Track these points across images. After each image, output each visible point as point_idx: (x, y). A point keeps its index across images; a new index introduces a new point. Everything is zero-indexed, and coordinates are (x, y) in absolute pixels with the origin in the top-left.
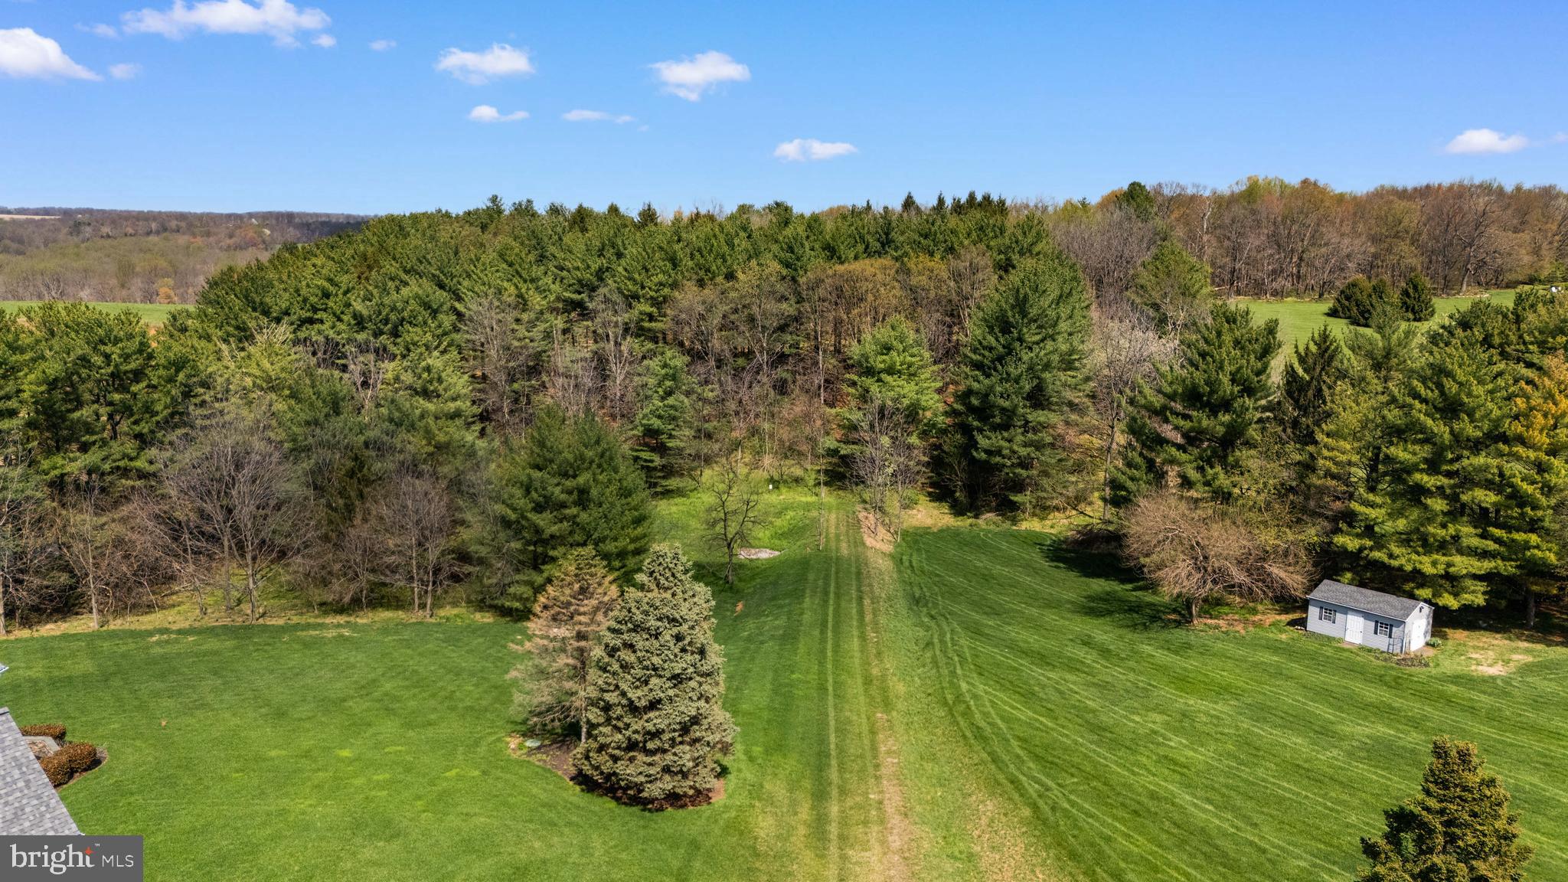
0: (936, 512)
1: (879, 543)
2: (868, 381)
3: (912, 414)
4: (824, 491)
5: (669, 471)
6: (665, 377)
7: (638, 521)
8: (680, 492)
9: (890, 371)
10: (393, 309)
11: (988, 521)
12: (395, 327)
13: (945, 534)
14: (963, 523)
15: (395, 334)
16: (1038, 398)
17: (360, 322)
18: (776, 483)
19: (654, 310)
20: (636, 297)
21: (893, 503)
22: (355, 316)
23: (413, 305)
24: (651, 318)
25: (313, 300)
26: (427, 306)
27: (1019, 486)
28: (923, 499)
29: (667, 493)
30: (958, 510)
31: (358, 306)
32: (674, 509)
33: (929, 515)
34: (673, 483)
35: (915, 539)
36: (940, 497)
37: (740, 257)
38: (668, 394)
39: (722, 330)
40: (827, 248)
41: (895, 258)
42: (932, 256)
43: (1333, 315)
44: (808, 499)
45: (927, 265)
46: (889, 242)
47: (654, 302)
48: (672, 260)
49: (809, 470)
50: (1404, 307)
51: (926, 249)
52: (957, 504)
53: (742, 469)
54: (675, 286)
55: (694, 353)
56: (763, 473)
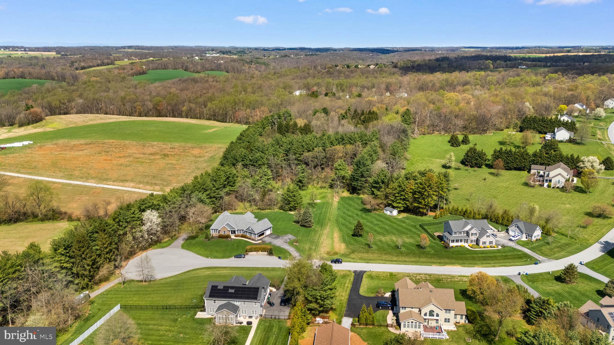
1: (336, 199)
2: (337, 171)
3: (343, 178)
4: (329, 189)
5: (303, 186)
6: (302, 170)
7: (301, 199)
8: (305, 190)
9: (340, 169)
10: (256, 158)
11: (355, 195)
12: (256, 161)
13: (348, 197)
14: (351, 196)
16: (362, 176)
17: (251, 161)
18: (321, 188)
20: (296, 153)
21: (340, 192)
23: (259, 157)
24: (299, 157)
26: (261, 157)
27: (360, 190)
28: (346, 191)
29: (303, 190)
30: (351, 193)
31: (250, 158)
33: (346, 194)
34: (304, 188)
35: (343, 199)
36: (348, 191)
37: (315, 145)
38: (303, 173)
39: (312, 161)
40: (331, 142)
41: (344, 144)
42: (351, 144)
43: (449, 142)
44: (327, 191)
45: (349, 146)
46: (343, 139)
47: (300, 154)
48: (303, 146)
49: (327, 185)
50: (463, 141)
51: (350, 142)
52: (350, 192)
53: (315, 185)
54: (303, 151)
55: (307, 164)
56: (319, 186)
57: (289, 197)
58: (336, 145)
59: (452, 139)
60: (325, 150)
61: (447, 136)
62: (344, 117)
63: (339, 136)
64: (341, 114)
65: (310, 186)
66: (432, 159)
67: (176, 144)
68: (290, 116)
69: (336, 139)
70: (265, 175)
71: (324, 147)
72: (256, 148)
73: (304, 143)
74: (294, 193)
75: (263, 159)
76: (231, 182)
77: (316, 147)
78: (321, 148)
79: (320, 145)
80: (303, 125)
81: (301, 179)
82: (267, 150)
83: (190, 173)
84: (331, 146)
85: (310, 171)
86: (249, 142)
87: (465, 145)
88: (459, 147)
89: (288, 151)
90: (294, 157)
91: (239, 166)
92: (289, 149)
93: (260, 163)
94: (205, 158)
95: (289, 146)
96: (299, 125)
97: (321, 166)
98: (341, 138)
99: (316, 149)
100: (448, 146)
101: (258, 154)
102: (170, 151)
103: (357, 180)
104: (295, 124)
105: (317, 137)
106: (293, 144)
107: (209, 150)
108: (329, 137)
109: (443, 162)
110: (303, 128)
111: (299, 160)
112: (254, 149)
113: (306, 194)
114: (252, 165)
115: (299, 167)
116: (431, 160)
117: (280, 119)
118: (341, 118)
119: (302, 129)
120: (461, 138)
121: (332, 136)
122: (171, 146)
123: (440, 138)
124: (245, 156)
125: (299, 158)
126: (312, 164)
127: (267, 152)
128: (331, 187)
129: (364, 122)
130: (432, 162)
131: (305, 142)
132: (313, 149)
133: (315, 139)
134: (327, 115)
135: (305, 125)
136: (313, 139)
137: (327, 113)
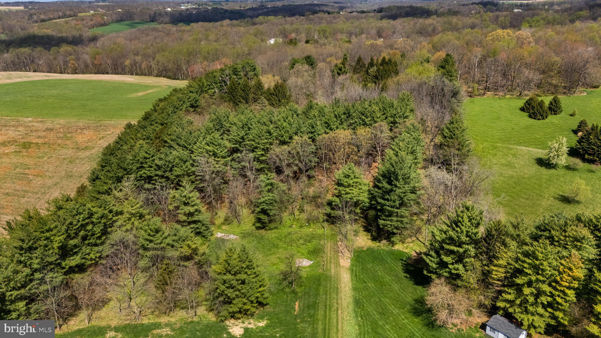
0: (366, 238)
1: (346, 262)
2: (341, 188)
3: (356, 204)
4: (326, 224)
5: (270, 221)
6: (268, 184)
8: (276, 228)
9: (349, 186)
10: (170, 161)
11: (383, 245)
12: (171, 168)
13: (370, 250)
14: (374, 245)
15: (171, 170)
16: (403, 205)
17: (159, 167)
18: (309, 221)
19: (263, 153)
20: (256, 148)
21: (351, 236)
22: (157, 165)
23: (177, 160)
24: (262, 155)
25: (141, 160)
26: (182, 160)
27: (394, 234)
30: (374, 239)
31: (157, 162)
32: (273, 235)
33: (364, 240)
34: (272, 225)
37: (294, 130)
38: (269, 191)
39: (289, 165)
40: (326, 123)
41: (351, 124)
42: (365, 124)
43: (522, 109)
44: (320, 231)
45: (362, 132)
46: (348, 115)
47: (263, 149)
48: (269, 132)
49: (321, 213)
51: (363, 121)
52: (372, 235)
53: (297, 213)
54: (271, 144)
55: (279, 171)
56: (304, 216)
58: (337, 128)
59: (529, 105)
60: (314, 140)
62: (340, 70)
63: (341, 110)
64: (336, 66)
65: (285, 216)
66: (512, 146)
67: (62, 121)
68: (255, 69)
69: (336, 116)
70: (186, 204)
71: (312, 133)
72: (173, 138)
73: (272, 126)
75: (185, 162)
77: (296, 134)
78: (306, 137)
79: (304, 129)
80: (273, 84)
81: (266, 207)
82: (195, 143)
83: (49, 187)
84: (328, 131)
85: (283, 187)
86: (162, 125)
87: (555, 116)
88: (547, 120)
89: (241, 142)
90: (251, 155)
92: (242, 138)
93: (178, 171)
94: (93, 151)
95: (242, 133)
96: (266, 86)
97: (307, 171)
98: (345, 114)
99: (296, 137)
100: (524, 119)
101: (174, 153)
102: (39, 137)
103: (390, 214)
104: (259, 86)
105: (299, 112)
106: (249, 129)
107: (110, 133)
108: (321, 112)
109: (541, 153)
110: (272, 91)
111: (261, 162)
112: (169, 141)
113: (278, 238)
114: (162, 177)
115: (262, 177)
116: (511, 149)
117: (236, 75)
118: (336, 71)
119: (271, 94)
120: (547, 100)
121: (326, 110)
122: (50, 126)
124: (146, 158)
125: (264, 158)
126: (288, 172)
127: (195, 147)
128: (331, 219)
129: (376, 77)
130: (512, 152)
131: (275, 123)
132: (291, 138)
133: (295, 116)
134: (313, 68)
135: (276, 87)
136: (290, 118)
137: (312, 65)
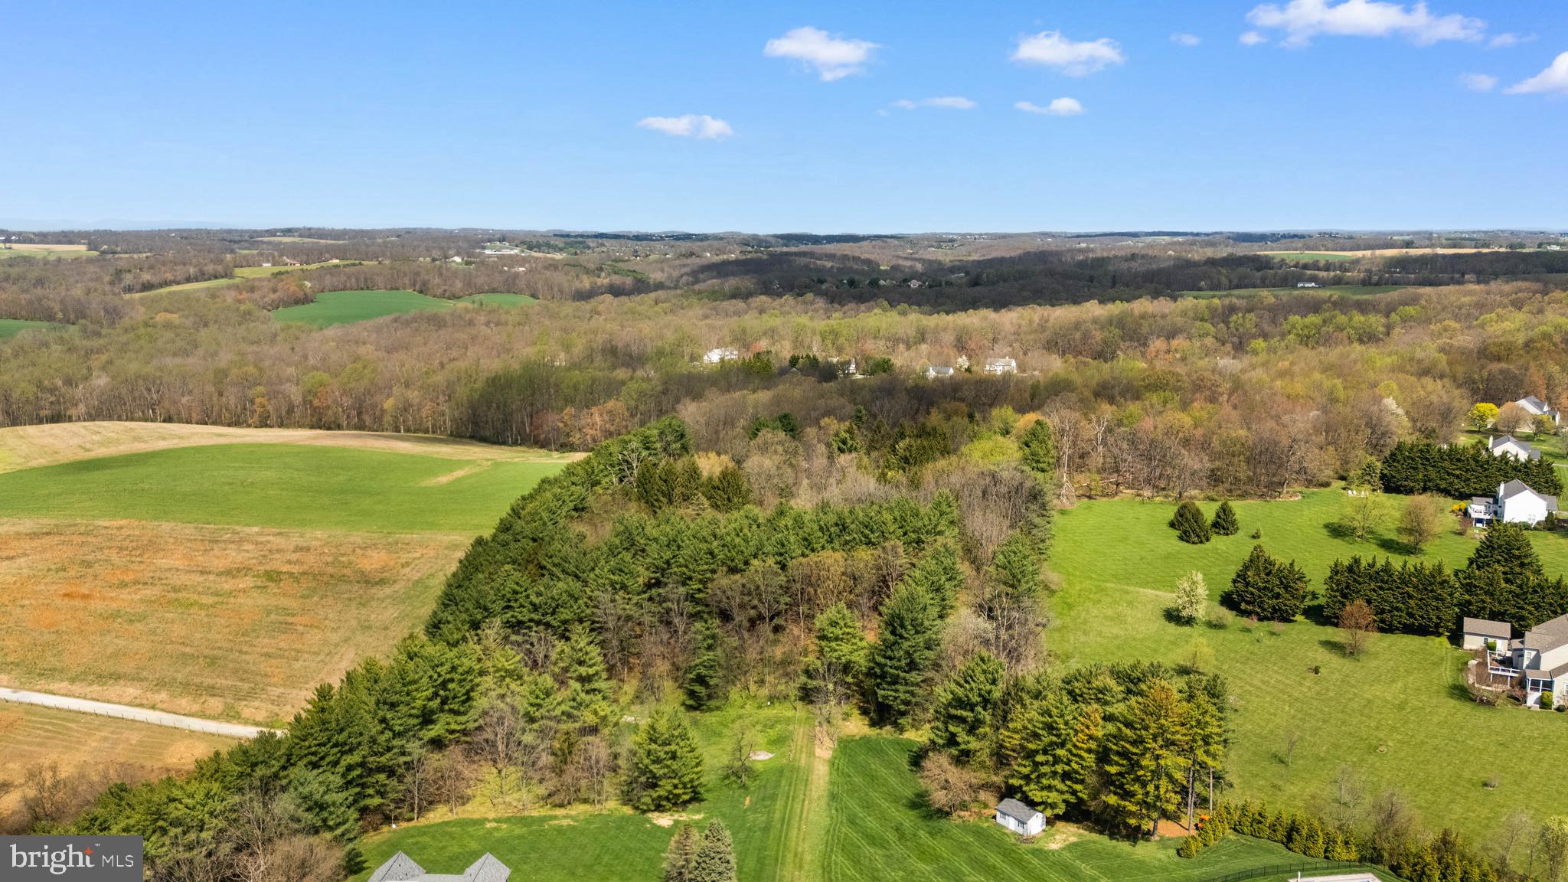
0: (860, 723)
1: (825, 751)
2: (823, 643)
3: (847, 668)
4: (799, 705)
5: (710, 697)
6: (708, 637)
7: (698, 764)
8: (718, 708)
9: (837, 639)
10: (553, 598)
11: (887, 732)
12: (554, 610)
13: (865, 741)
14: (873, 732)
15: (553, 613)
16: (912, 666)
17: (535, 608)
18: (773, 699)
19: (701, 586)
20: (690, 578)
21: (837, 718)
22: (531, 603)
23: (565, 597)
24: (699, 591)
25: (508, 596)
26: (571, 596)
27: (903, 714)
28: (856, 712)
29: (710, 710)
30: (873, 724)
31: (533, 598)
32: (714, 719)
33: (857, 726)
34: (712, 703)
35: (846, 746)
36: (864, 712)
37: (752, 550)
38: (710, 648)
39: (742, 606)
40: (805, 539)
41: (847, 542)
42: (869, 543)
43: (1172, 525)
44: (790, 713)
45: (864, 555)
46: (844, 528)
47: (700, 581)
48: (711, 553)
49: (792, 689)
50: (1215, 525)
51: (866, 537)
52: (871, 719)
53: (753, 687)
54: (714, 572)
55: (726, 616)
56: (764, 692)
57: (654, 762)
58: (823, 548)
59: (1181, 516)
60: (783, 567)
61: (1162, 503)
62: (844, 442)
63: (832, 518)
64: (837, 435)
65: (734, 693)
66: (1131, 588)
67: (319, 533)
68: (682, 436)
69: (821, 529)
70: (581, 663)
71: (781, 554)
72: (556, 561)
73: (715, 543)
74: (673, 747)
75: (576, 600)
76: (454, 698)
77: (755, 556)
78: (771, 561)
79: (768, 549)
80: (717, 471)
81: (703, 671)
82: (593, 569)
83: (336, 645)
84: (807, 552)
85: (734, 641)
86: (534, 540)
87: (1225, 537)
88: (1207, 545)
89: (663, 570)
90: (682, 590)
91: (493, 630)
92: (668, 563)
93: (565, 614)
94: (397, 587)
95: (668, 555)
96: (705, 474)
97: (772, 619)
98: (837, 525)
99: (755, 562)
100: (1171, 542)
101: (560, 585)
102: (289, 562)
103: (895, 681)
104: (694, 472)
105: (761, 520)
106: (679, 547)
107: (418, 555)
108: (799, 522)
109: (1169, 599)
110: (717, 483)
111: (698, 602)
112: (549, 566)
113: (721, 723)
114: (538, 623)
115: (699, 625)
116: (1127, 593)
117: (648, 449)
118: (835, 446)
119: (714, 488)
120: (1209, 512)
121: (807, 518)
122: (301, 542)
123: (1144, 512)
124: (515, 592)
125: (701, 595)
126: (740, 618)
127: (592, 575)
128: (807, 696)
129: (906, 460)
130: (1129, 597)
131: (722, 538)
132: (746, 563)
133: (754, 527)
134: (794, 437)
135: (724, 475)
136: (746, 531)
137: (792, 430)
